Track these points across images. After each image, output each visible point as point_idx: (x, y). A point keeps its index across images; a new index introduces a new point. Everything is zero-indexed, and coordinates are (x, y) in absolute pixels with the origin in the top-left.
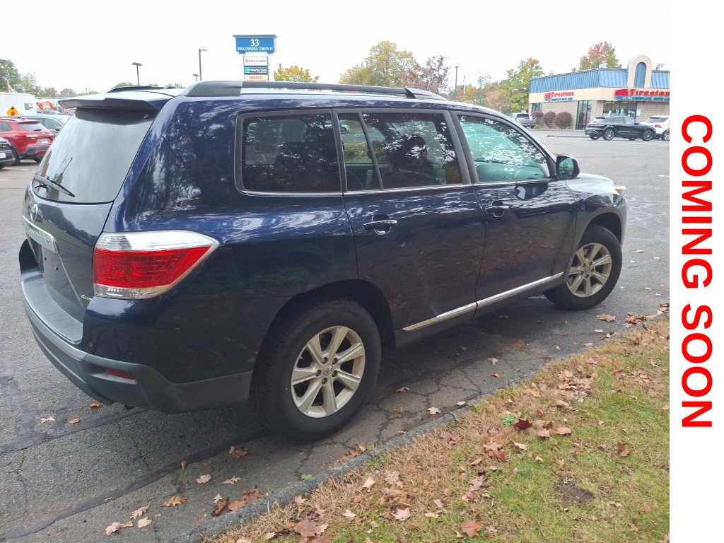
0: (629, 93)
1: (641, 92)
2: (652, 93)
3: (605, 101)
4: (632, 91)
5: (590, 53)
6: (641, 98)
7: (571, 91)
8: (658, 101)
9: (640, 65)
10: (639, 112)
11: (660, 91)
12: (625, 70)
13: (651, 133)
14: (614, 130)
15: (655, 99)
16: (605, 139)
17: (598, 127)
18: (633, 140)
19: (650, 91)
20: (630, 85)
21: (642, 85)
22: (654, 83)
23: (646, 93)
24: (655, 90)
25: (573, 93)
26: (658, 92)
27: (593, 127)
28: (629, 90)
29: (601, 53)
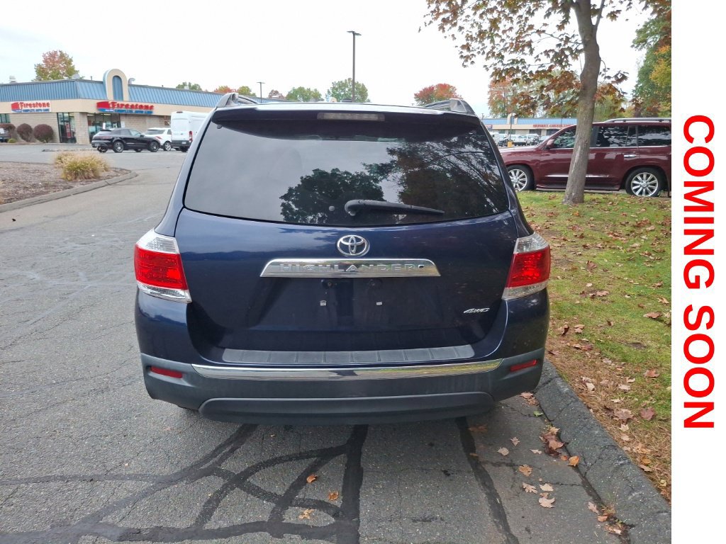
0: (111, 106)
1: (122, 105)
2: (132, 106)
3: (87, 113)
4: (113, 103)
5: (45, 61)
6: (123, 111)
7: (46, 102)
8: (139, 113)
9: (116, 79)
10: (123, 124)
11: (139, 104)
12: (101, 83)
13: (156, 144)
14: (123, 143)
15: (136, 112)
16: (116, 152)
17: (105, 140)
18: (139, 152)
19: (130, 104)
20: (110, 98)
21: (121, 97)
22: (132, 96)
23: (127, 106)
24: (135, 104)
25: (48, 104)
26: (137, 105)
27: (100, 139)
28: (110, 102)
29: (57, 62)
